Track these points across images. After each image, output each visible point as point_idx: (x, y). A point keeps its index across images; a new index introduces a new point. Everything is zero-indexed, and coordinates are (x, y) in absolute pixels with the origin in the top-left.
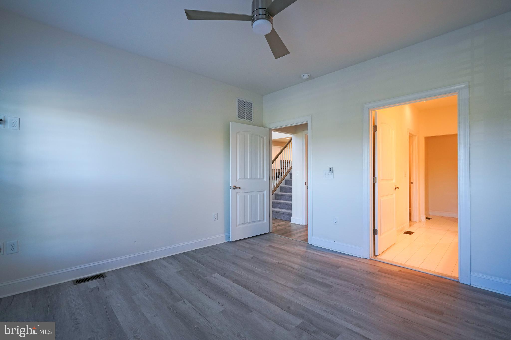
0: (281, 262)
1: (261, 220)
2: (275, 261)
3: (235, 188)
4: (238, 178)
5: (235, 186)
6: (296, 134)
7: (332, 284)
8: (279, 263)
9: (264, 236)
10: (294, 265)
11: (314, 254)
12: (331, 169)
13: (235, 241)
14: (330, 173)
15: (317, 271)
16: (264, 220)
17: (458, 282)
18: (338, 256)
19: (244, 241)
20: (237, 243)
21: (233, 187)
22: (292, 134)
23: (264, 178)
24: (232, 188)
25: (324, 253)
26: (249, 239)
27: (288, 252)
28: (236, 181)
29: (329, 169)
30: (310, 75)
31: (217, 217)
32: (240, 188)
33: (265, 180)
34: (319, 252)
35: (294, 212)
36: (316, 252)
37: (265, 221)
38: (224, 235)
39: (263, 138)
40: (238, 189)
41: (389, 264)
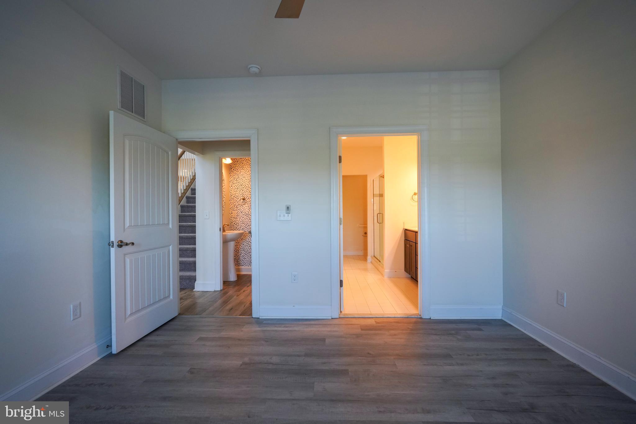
0: (246, 360)
1: (165, 298)
2: (237, 362)
3: (121, 244)
4: (127, 224)
5: (121, 242)
6: (203, 154)
7: (344, 368)
8: (244, 364)
9: (172, 323)
10: (271, 358)
11: (276, 331)
12: (288, 208)
13: (122, 351)
14: (288, 213)
15: (306, 355)
16: (169, 296)
17: (421, 318)
18: (306, 324)
19: (141, 343)
20: (129, 352)
21: (118, 242)
22: (196, 153)
23: (168, 224)
24: (116, 244)
25: (287, 325)
26: (149, 338)
27: (239, 340)
28: (124, 231)
29: (285, 208)
30: (260, 68)
31: (78, 311)
32: (133, 244)
33: (170, 227)
34: (280, 327)
35: (199, 273)
36: (276, 327)
37: (171, 297)
38: (96, 346)
39: (168, 153)
40: (130, 247)
41: (360, 318)
